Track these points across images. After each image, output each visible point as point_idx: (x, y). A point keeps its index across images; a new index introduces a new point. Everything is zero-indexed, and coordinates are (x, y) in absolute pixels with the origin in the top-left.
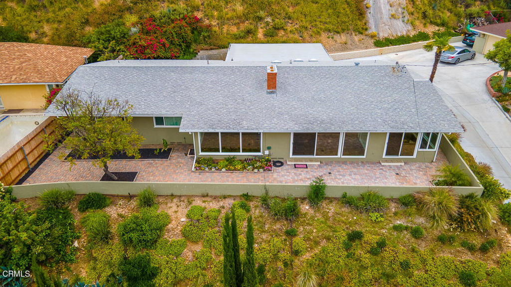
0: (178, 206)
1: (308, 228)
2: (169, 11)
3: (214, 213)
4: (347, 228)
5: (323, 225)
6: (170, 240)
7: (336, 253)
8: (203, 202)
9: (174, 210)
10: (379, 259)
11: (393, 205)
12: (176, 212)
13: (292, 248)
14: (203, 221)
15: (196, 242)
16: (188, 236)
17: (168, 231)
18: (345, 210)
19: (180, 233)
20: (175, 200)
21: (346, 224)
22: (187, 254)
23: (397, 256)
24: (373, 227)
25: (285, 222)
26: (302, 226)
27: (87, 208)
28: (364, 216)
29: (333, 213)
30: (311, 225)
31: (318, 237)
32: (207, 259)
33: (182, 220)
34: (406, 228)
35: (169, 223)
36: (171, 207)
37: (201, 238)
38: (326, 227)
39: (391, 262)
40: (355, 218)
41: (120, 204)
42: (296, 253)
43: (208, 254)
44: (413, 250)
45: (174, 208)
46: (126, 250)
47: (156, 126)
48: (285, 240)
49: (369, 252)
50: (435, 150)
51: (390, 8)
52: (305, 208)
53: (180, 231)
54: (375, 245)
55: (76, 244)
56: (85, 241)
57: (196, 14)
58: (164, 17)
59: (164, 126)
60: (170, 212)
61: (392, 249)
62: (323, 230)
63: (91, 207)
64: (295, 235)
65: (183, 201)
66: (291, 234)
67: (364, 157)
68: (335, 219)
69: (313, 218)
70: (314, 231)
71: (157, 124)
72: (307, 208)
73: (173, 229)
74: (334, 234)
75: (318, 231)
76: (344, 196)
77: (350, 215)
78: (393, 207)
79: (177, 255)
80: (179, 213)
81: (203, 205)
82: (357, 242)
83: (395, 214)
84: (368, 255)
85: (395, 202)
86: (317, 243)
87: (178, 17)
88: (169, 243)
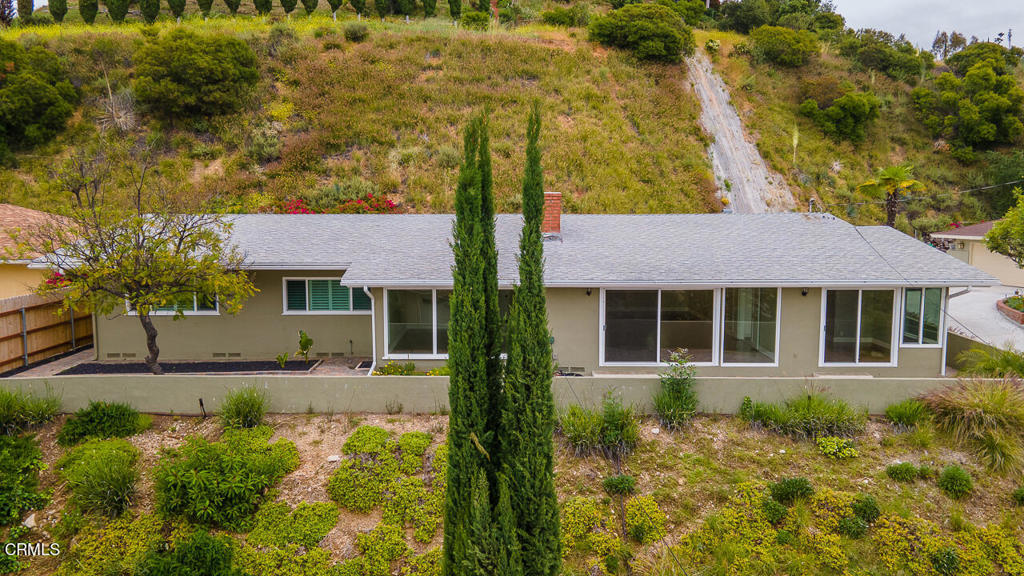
0: (322, 432)
1: (663, 475)
2: (338, 189)
3: (415, 440)
4: (766, 474)
5: (701, 469)
6: (294, 506)
7: (747, 531)
8: (390, 422)
9: (310, 440)
10: (868, 547)
11: (873, 426)
12: (316, 443)
13: (624, 525)
14: (386, 455)
15: (361, 511)
16: (344, 496)
17: (293, 485)
18: (754, 436)
19: (323, 490)
20: (317, 421)
21: (760, 464)
22: (338, 541)
23: (917, 539)
24: (834, 471)
25: (602, 463)
26: (647, 470)
27: (83, 435)
28: (805, 448)
29: (724, 442)
30: (669, 468)
31: (693, 495)
32: (391, 551)
33: (332, 458)
34: (923, 476)
35: (297, 467)
36: (305, 434)
37: (378, 500)
38: (709, 472)
39: (905, 555)
40: (782, 451)
41: (174, 431)
42: (638, 536)
43: (396, 538)
44: (957, 527)
45: (314, 435)
46: (166, 530)
47: (286, 312)
48: (605, 502)
49: (835, 530)
50: (939, 346)
51: (767, 208)
52: (651, 431)
53: (323, 486)
54: (851, 511)
55: (30, 522)
56: (57, 515)
57: (389, 197)
58: (327, 196)
59: (307, 312)
60: (301, 444)
61: (899, 519)
62: (702, 481)
63: (94, 433)
64: (631, 491)
65: (338, 421)
66: (619, 490)
67: (776, 364)
68: (730, 456)
69: (673, 452)
70: (681, 481)
71: (290, 307)
72: (656, 431)
73: (304, 480)
74: (734, 488)
75: (689, 483)
76: (746, 405)
77: (767, 447)
78: (875, 432)
79: (310, 542)
80: (324, 446)
81: (388, 427)
82: (799, 504)
83: (884, 444)
84: (835, 538)
85: (878, 421)
86: (693, 511)
87: (354, 197)
88: (290, 515)
